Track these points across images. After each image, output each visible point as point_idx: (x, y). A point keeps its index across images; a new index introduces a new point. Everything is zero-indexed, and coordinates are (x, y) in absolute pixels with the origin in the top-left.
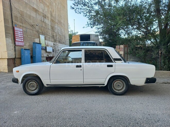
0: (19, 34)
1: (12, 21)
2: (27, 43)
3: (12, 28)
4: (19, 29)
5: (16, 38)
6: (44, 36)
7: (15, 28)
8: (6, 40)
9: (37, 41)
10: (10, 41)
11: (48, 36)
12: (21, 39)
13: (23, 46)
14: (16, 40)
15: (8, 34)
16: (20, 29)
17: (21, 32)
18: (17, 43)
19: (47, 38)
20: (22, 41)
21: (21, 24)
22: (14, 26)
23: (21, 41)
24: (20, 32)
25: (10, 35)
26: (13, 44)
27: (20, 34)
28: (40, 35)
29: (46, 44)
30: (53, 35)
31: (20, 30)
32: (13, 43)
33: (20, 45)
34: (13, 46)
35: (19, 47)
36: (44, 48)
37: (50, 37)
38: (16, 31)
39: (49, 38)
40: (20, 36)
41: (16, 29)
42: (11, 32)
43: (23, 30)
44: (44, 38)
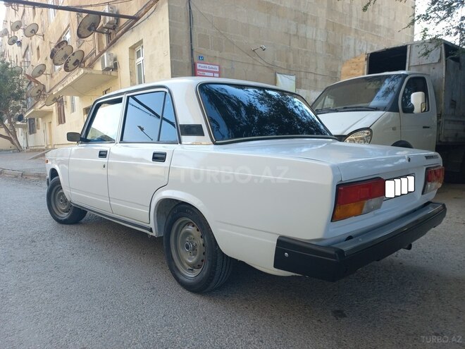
1: (192, 50)
3: (190, 67)
4: (207, 66)
6: (293, 78)
7: (198, 65)
11: (311, 77)
16: (211, 66)
17: (214, 72)
19: (303, 82)
21: (217, 54)
22: (196, 59)
24: (211, 74)
28: (278, 75)
30: (333, 69)
31: (212, 68)
37: (319, 78)
38: (199, 73)
39: (316, 81)
43: (222, 67)
44: (294, 83)
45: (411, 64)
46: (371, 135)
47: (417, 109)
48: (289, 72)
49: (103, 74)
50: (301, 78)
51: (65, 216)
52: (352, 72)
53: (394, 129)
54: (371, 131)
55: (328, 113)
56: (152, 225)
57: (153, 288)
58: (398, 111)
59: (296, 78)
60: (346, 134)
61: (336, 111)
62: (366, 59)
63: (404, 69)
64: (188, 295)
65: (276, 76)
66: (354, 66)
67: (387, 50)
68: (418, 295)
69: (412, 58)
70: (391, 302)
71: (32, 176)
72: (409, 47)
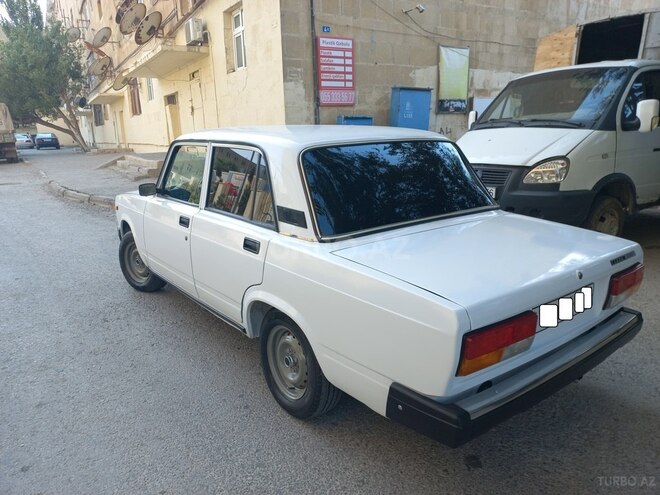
0: (336, 61)
1: (313, 17)
2: (371, 93)
3: (311, 43)
4: (335, 41)
5: (323, 76)
6: (466, 52)
7: (321, 40)
8: (285, 89)
9: (422, 78)
10: (300, 90)
11: (494, 49)
12: (345, 81)
13: (352, 105)
14: (324, 84)
15: (295, 69)
16: (340, 41)
17: (344, 50)
18: (324, 97)
19: (482, 57)
20: (349, 84)
21: (350, 21)
22: (318, 34)
23: (345, 88)
24: (341, 54)
25: (299, 70)
26: (309, 100)
27: (341, 61)
28: (442, 49)
29: (478, 85)
31: (342, 44)
32: (312, 98)
33: (335, 101)
34: (312, 106)
35: (333, 109)
36: (459, 104)
37: (506, 50)
38: (322, 52)
39: (501, 55)
40: (341, 69)
41: (323, 42)
42: (307, 58)
43: (357, 41)
44: (466, 60)
45: (647, 46)
46: (567, 168)
47: (645, 126)
48: (459, 42)
49: (189, 51)
50: (478, 52)
51: (143, 281)
52: (553, 54)
53: (605, 156)
54: (568, 161)
55: (507, 126)
56: (245, 325)
57: (247, 407)
58: (613, 128)
59: (471, 53)
60: (530, 164)
61: (520, 124)
62: (577, 35)
63: (634, 56)
64: (288, 420)
65: (438, 50)
66: (557, 45)
67: (612, 20)
68: (586, 437)
69: (651, 35)
70: (546, 447)
71: (101, 202)
72: (647, 16)
